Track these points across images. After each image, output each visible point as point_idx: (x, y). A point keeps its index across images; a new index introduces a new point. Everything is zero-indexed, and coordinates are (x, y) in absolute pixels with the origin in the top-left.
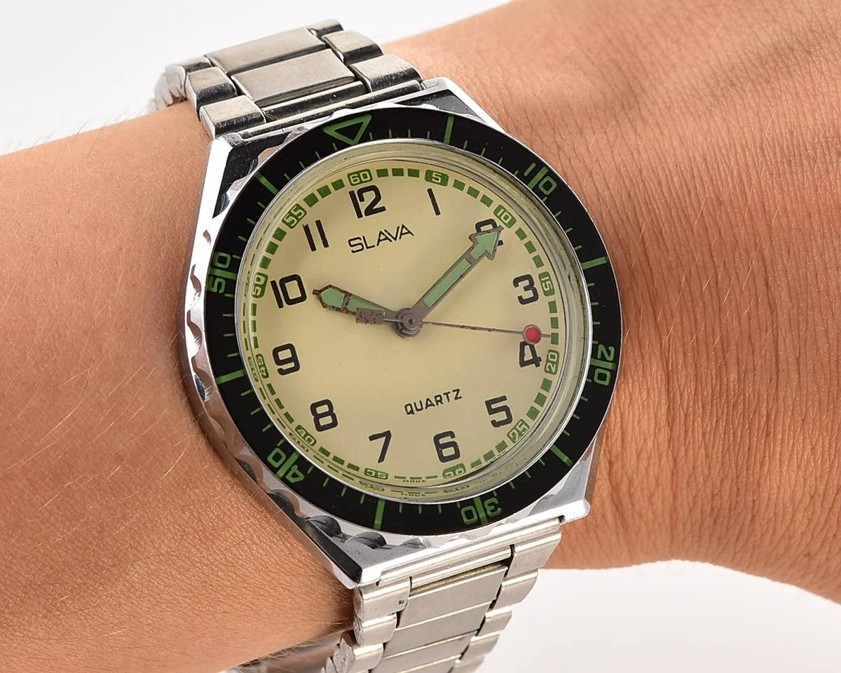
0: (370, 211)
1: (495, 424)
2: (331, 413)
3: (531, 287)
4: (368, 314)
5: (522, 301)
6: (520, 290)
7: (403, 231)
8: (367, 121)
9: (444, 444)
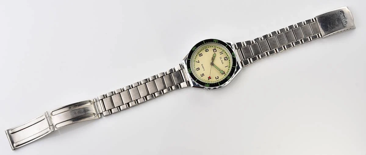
0: (225, 59)
1: (201, 75)
2: (201, 56)
3: (217, 78)
4: (213, 59)
5: (216, 77)
6: (217, 77)
7: (223, 63)
8: (234, 57)
9: (198, 69)
